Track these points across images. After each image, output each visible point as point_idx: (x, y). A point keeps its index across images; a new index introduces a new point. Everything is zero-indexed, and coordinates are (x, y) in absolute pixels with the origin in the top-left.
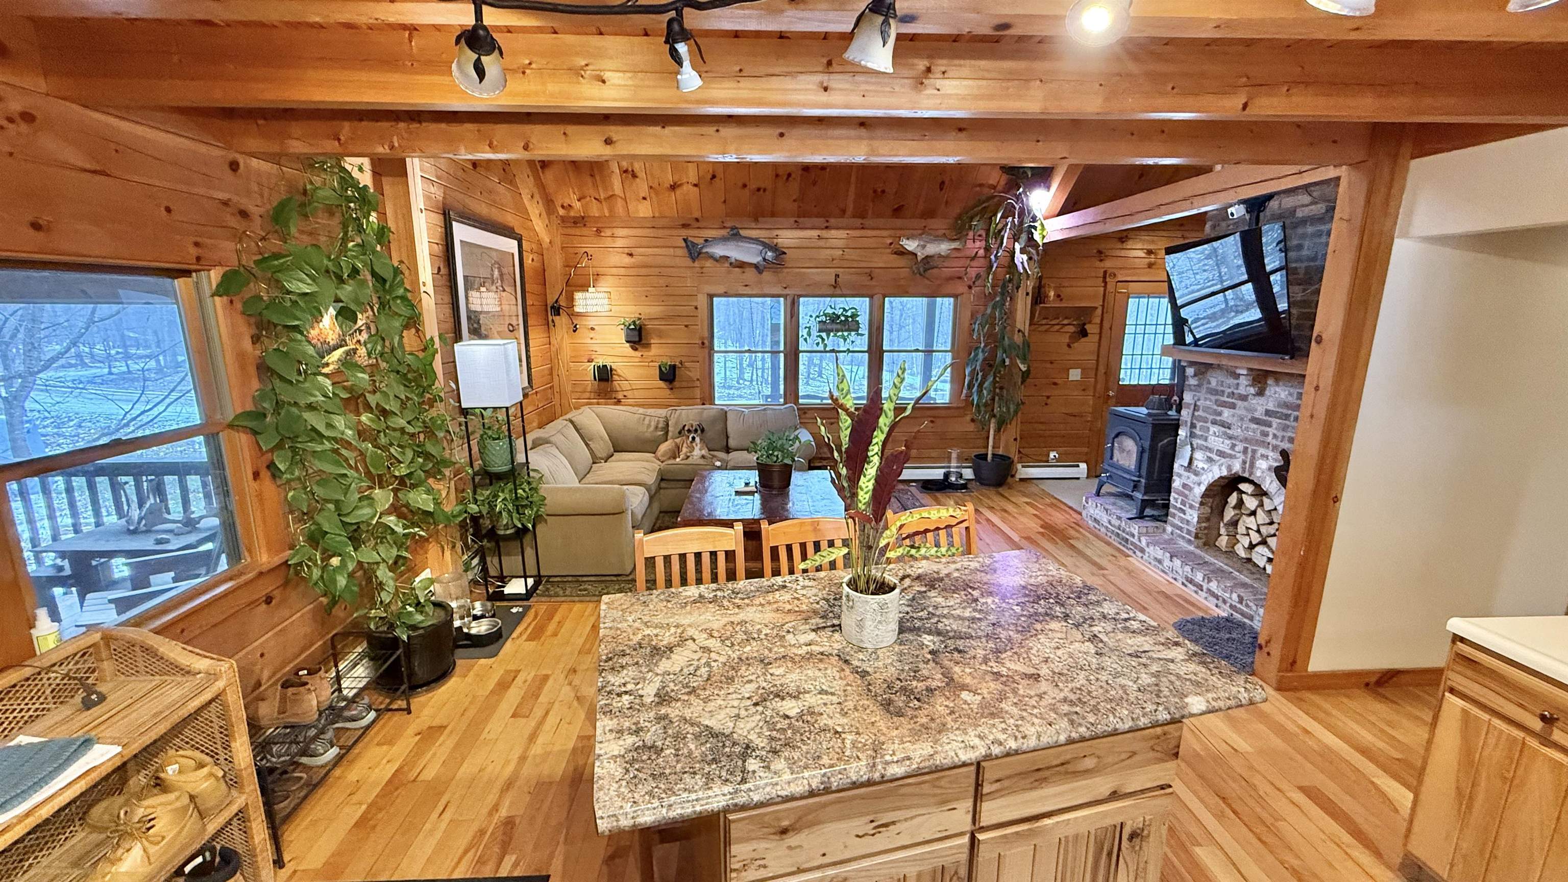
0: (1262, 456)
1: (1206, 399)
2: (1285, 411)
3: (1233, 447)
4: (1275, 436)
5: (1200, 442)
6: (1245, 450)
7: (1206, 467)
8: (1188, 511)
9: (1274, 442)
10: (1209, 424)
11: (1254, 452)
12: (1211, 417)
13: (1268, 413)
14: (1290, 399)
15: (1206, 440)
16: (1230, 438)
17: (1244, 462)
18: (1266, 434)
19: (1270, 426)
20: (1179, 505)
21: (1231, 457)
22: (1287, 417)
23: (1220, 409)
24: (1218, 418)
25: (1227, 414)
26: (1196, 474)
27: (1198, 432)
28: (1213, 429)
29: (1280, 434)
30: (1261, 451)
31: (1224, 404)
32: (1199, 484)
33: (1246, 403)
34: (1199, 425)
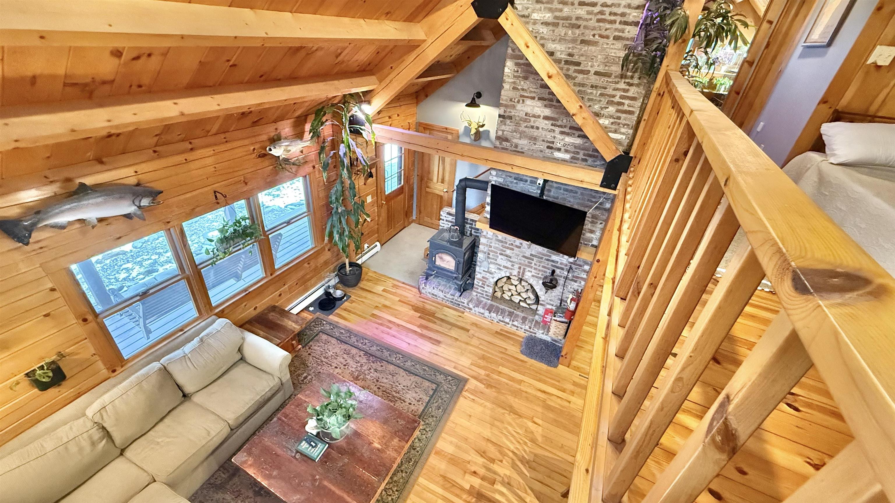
0: (529, 271)
1: (495, 244)
2: (541, 256)
3: (513, 265)
4: (535, 264)
5: (493, 261)
6: (520, 268)
7: (497, 271)
8: (485, 287)
9: (535, 267)
10: (498, 255)
11: (524, 269)
12: (499, 252)
13: (531, 255)
14: (544, 252)
15: (496, 260)
16: (511, 262)
17: (519, 272)
18: (531, 263)
19: (533, 260)
20: (480, 284)
21: (512, 269)
22: (542, 258)
23: (504, 249)
24: (504, 253)
25: (508, 252)
26: (491, 273)
27: (491, 256)
28: (500, 257)
29: (538, 264)
30: (528, 269)
31: (508, 248)
32: (493, 278)
33: (519, 249)
34: (491, 254)
